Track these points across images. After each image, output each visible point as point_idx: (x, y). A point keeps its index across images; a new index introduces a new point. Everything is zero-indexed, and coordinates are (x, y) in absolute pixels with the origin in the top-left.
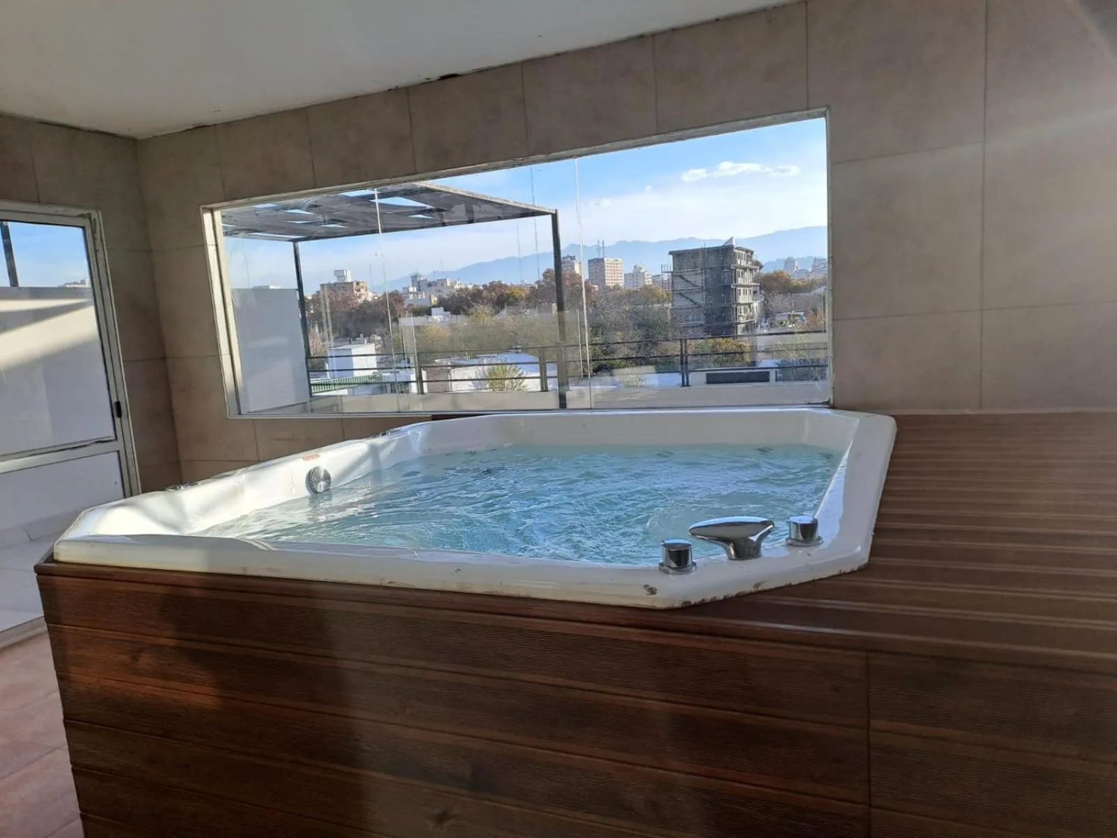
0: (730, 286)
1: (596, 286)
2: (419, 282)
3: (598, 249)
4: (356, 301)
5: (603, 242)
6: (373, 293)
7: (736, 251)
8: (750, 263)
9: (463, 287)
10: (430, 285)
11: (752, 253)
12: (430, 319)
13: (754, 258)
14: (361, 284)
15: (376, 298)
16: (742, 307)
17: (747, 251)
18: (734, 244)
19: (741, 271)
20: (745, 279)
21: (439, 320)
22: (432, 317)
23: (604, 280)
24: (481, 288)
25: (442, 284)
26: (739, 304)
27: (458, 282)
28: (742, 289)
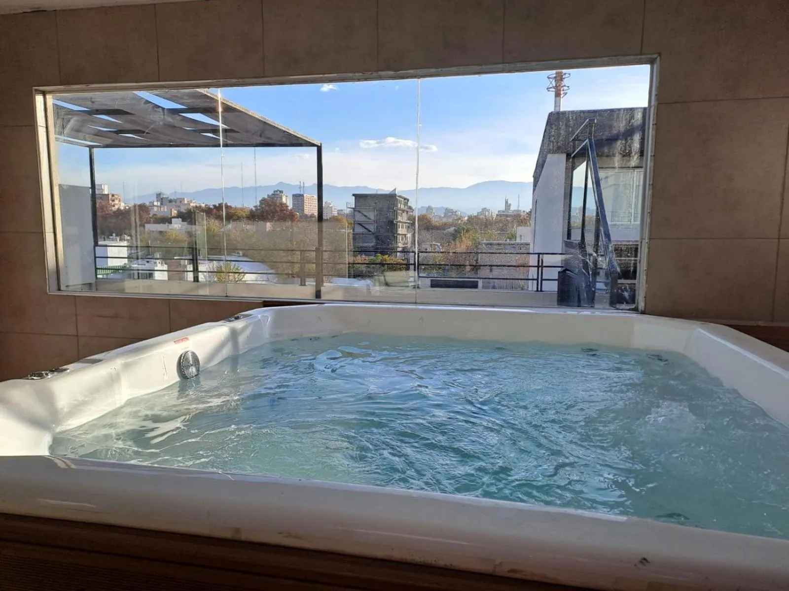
0: (393, 221)
1: (298, 213)
2: (162, 199)
3: (300, 188)
4: (110, 209)
5: (304, 183)
6: (125, 204)
7: (397, 198)
8: (406, 207)
9: (198, 205)
10: (170, 201)
11: (408, 200)
12: (171, 227)
13: (409, 204)
14: (115, 196)
15: (127, 208)
16: (401, 236)
17: (405, 199)
18: (397, 193)
19: (400, 212)
20: (402, 218)
21: (177, 228)
22: (172, 225)
23: (303, 210)
24: (211, 207)
25: (181, 202)
26: (399, 234)
27: (193, 201)
28: (401, 224)
